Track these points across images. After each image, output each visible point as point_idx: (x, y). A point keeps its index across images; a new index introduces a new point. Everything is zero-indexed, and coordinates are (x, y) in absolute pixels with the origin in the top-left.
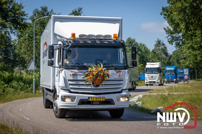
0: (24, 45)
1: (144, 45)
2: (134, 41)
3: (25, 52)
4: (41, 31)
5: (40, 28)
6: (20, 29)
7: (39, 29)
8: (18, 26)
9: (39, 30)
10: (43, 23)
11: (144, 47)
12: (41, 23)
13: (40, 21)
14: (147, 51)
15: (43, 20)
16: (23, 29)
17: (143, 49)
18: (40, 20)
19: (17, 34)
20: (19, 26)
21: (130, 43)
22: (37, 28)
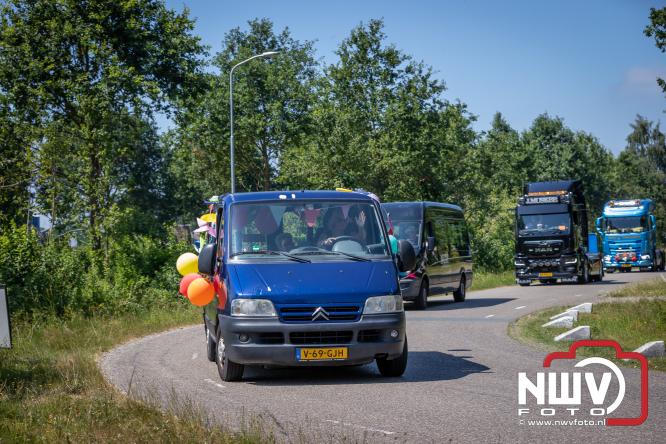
1: (589, 139)
2: (559, 125)
3: (202, 171)
4: (252, 100)
5: (250, 93)
6: (184, 96)
7: (244, 95)
8: (179, 87)
9: (246, 97)
10: (260, 76)
11: (592, 147)
12: (251, 74)
13: (248, 69)
14: (602, 159)
15: (256, 64)
16: (194, 96)
17: (588, 153)
18: (247, 64)
19: (175, 113)
20: (182, 86)
21: (547, 133)
22: (240, 93)
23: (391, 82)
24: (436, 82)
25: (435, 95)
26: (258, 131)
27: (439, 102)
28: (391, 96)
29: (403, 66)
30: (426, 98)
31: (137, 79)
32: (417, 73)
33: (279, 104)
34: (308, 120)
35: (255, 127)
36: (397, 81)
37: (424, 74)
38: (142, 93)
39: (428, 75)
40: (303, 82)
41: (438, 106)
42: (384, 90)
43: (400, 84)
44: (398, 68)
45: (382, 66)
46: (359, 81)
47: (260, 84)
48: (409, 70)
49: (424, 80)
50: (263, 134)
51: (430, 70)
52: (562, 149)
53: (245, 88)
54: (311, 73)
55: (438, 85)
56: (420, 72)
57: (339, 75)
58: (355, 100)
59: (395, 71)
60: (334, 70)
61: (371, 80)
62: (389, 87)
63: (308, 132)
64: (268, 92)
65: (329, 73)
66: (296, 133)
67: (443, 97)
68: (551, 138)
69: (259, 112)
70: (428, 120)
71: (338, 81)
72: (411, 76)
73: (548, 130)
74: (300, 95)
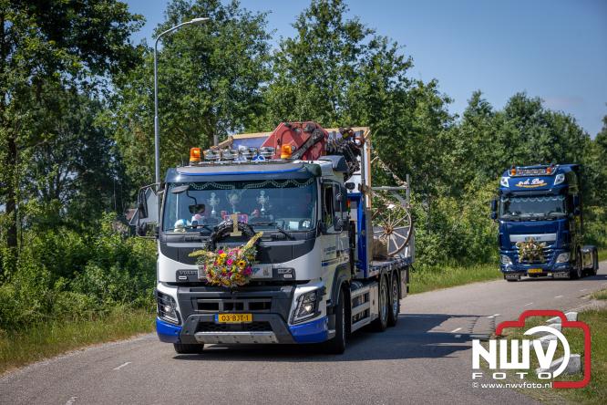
0: (138, 130)
1: (567, 120)
2: (536, 106)
3: (143, 154)
4: (196, 77)
5: (193, 68)
6: (114, 71)
7: (188, 71)
8: (108, 61)
9: (190, 74)
10: (205, 50)
11: (570, 128)
12: (196, 48)
13: (192, 42)
16: (125, 71)
17: (565, 134)
19: (103, 91)
20: (111, 60)
21: (522, 113)
22: (183, 69)
23: (353, 58)
24: (401, 58)
25: (402, 72)
26: (202, 111)
27: (405, 80)
28: (353, 73)
29: (366, 41)
30: (391, 75)
31: (58, 53)
32: (381, 48)
33: (225, 81)
34: (258, 99)
35: (199, 106)
36: (359, 57)
37: (388, 50)
38: (62, 68)
39: (393, 51)
40: (253, 57)
41: (404, 84)
42: (345, 66)
43: (363, 60)
44: (360, 43)
45: (343, 40)
46: (318, 56)
47: (205, 59)
48: (373, 45)
49: (389, 56)
50: (208, 114)
51: (396, 44)
52: (539, 131)
53: (188, 63)
54: (262, 48)
55: (404, 61)
56: (385, 48)
57: (296, 50)
58: (314, 78)
59: (357, 46)
60: (292, 45)
61: (332, 56)
62: (351, 63)
63: (259, 112)
64: (215, 67)
65: (285, 47)
66: (246, 113)
67: (409, 74)
68: (527, 118)
69: (203, 89)
70: (394, 100)
71: (297, 56)
72: (375, 51)
73: (523, 110)
74: (250, 72)
